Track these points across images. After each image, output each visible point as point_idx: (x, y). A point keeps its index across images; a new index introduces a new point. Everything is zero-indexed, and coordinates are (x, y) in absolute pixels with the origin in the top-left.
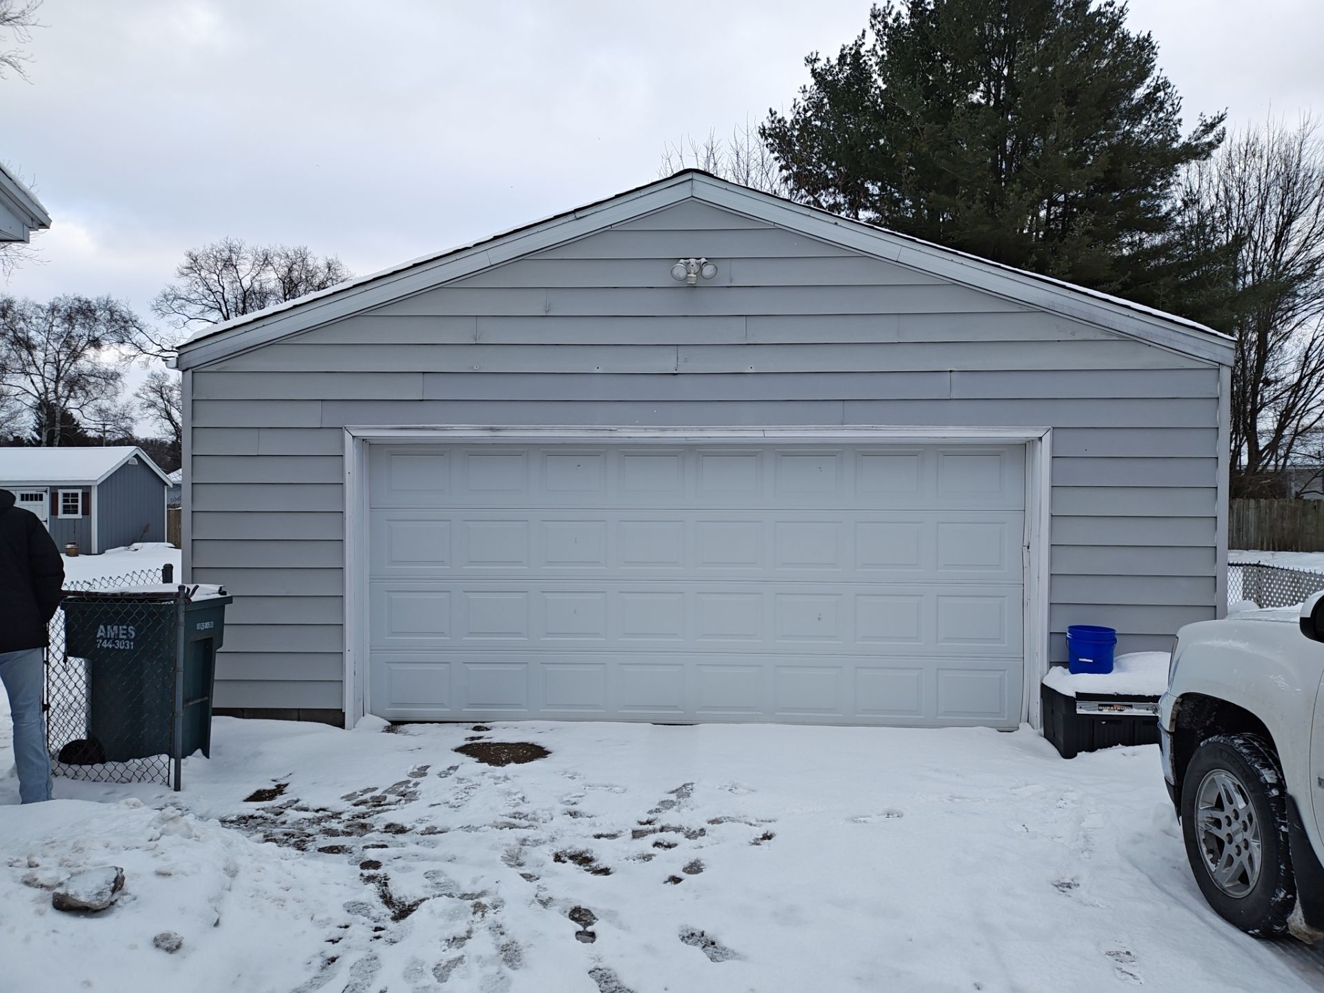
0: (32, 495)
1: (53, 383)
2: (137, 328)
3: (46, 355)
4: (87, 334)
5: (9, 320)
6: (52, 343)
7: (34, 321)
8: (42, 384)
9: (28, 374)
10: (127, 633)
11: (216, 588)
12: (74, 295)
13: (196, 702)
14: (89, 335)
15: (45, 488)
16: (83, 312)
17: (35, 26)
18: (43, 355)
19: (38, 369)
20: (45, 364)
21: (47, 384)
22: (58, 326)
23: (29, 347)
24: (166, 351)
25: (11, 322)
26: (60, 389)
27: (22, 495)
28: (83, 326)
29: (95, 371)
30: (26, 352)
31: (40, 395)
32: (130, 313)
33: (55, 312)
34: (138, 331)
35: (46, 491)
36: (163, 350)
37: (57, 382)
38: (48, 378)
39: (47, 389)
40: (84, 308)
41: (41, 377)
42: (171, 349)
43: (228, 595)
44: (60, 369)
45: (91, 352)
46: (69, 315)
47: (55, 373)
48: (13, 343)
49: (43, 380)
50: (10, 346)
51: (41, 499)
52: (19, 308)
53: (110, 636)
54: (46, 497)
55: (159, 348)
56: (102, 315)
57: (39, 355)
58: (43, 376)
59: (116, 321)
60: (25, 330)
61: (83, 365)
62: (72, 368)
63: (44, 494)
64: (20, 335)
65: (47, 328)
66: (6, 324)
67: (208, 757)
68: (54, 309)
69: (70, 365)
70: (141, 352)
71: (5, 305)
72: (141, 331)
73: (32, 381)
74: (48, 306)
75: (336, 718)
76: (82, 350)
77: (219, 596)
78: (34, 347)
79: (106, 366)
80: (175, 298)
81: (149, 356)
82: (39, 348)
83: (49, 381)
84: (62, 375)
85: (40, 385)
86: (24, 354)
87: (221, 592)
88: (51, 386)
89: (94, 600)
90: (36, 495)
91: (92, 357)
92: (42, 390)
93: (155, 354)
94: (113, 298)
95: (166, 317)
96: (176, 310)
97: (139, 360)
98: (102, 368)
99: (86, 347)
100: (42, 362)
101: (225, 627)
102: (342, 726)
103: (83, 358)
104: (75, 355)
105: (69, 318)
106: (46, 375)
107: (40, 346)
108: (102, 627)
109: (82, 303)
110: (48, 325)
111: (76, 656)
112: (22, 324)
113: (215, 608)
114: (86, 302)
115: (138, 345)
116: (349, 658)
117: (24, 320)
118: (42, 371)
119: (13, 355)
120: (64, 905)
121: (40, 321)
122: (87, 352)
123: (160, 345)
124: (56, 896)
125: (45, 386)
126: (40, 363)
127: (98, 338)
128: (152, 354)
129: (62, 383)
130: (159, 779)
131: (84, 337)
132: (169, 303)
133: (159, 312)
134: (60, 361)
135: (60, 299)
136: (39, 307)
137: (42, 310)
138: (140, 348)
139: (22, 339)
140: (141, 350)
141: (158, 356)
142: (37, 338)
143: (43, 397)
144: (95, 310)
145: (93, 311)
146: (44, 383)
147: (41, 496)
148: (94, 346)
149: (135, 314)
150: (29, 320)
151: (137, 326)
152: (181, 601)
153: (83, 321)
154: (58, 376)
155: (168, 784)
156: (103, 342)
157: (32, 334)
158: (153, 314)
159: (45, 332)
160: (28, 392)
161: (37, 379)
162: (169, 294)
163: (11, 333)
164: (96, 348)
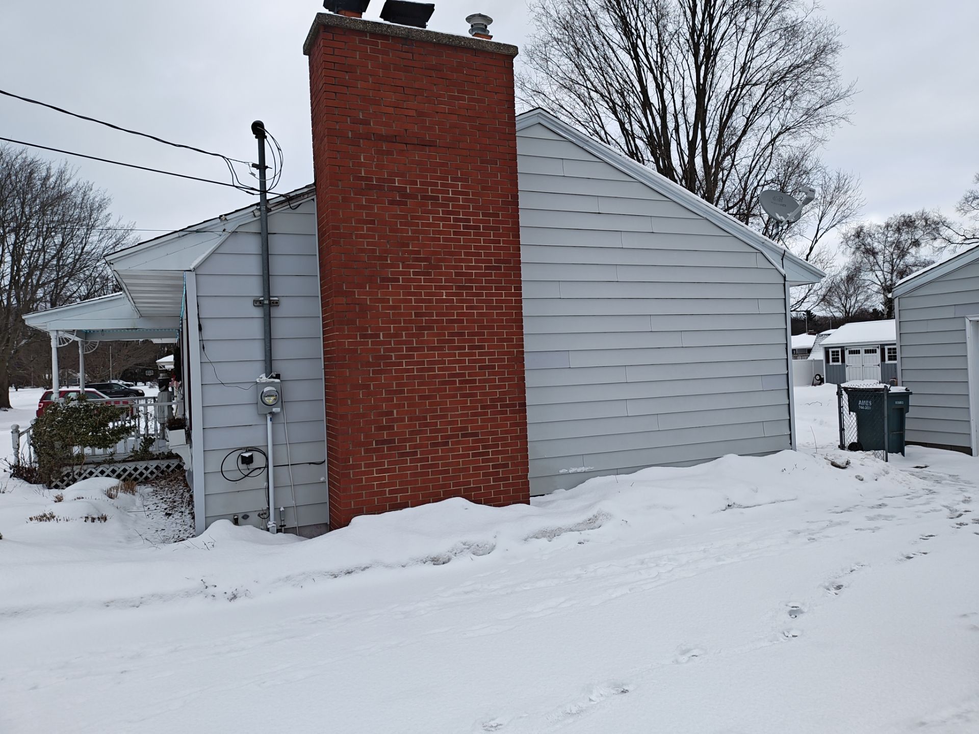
0: (870, 350)
1: (889, 274)
2: (947, 226)
3: (884, 257)
4: (910, 238)
5: (861, 238)
6: (888, 248)
7: (876, 236)
8: (882, 276)
9: (874, 271)
10: (869, 404)
11: (904, 388)
12: (901, 213)
13: (897, 433)
14: (911, 239)
15: (877, 346)
16: (908, 223)
17: (855, 94)
18: (883, 257)
19: (880, 267)
20: (884, 263)
21: (886, 276)
22: (891, 237)
23: (874, 253)
24: (969, 239)
25: (863, 239)
26: (894, 278)
27: (865, 350)
28: (907, 233)
29: (917, 262)
30: (872, 258)
31: (882, 284)
32: (940, 216)
33: (889, 228)
34: (947, 228)
35: (878, 347)
36: (967, 239)
37: (892, 274)
38: (886, 272)
39: (885, 279)
40: (907, 220)
41: (881, 272)
42: (972, 237)
43: (910, 391)
44: (894, 264)
45: (913, 250)
46: (898, 228)
47: (891, 268)
48: (864, 253)
49: (883, 273)
50: (862, 255)
51: (876, 352)
52: (867, 230)
53: (864, 404)
54: (879, 351)
55: (964, 237)
56: (920, 223)
57: (880, 258)
58: (883, 271)
59: (930, 225)
60: (871, 243)
61: (909, 259)
62: (902, 263)
63: (877, 349)
64: (868, 247)
65: (884, 240)
66: (860, 241)
67: (904, 456)
68: (888, 226)
69: (900, 261)
70: (949, 243)
71: (859, 229)
72: (949, 228)
73: (876, 275)
74: (884, 225)
75: (968, 451)
76: (907, 250)
77: (905, 391)
78: (877, 253)
79: (924, 258)
80: (974, 199)
81: (956, 245)
82: (880, 254)
83: (887, 273)
84: (895, 268)
85: (881, 277)
86: (871, 258)
87: (906, 389)
88: (888, 277)
89: (856, 391)
90: (873, 350)
91: (914, 253)
92: (882, 281)
93: (960, 242)
94: (927, 210)
95: (968, 214)
96: (975, 208)
97: (949, 249)
98: (922, 259)
99: (910, 248)
100: (882, 262)
101: (910, 407)
102: (971, 455)
103: (908, 255)
104: (903, 254)
105: (898, 230)
106: (885, 270)
107: (880, 252)
108: (860, 401)
109: (906, 218)
110: (885, 237)
111: (853, 411)
112: (869, 240)
113: (905, 396)
114: (908, 217)
115: (947, 239)
116: (973, 424)
117: (870, 236)
118: (882, 267)
119: (865, 260)
120: (834, 464)
121: (880, 235)
122: (910, 251)
123: (964, 235)
124: (832, 462)
125: (884, 277)
126: (881, 263)
127: (918, 240)
128: (958, 243)
129: (895, 273)
130: (880, 457)
131: (909, 240)
132: (969, 203)
133: (962, 211)
134: (893, 259)
135: (892, 218)
136: (879, 226)
137: (881, 229)
138: (949, 240)
139: (870, 250)
140: (950, 242)
141: (963, 244)
142: (878, 246)
143: (884, 285)
144: (914, 221)
145: (913, 222)
146: (884, 275)
147: (876, 350)
148: (915, 246)
149: (944, 216)
150: (873, 236)
151: (946, 225)
152: (885, 391)
153: (907, 230)
154: (893, 269)
155: (884, 460)
156: (921, 241)
157: (876, 244)
158: (958, 214)
159: (883, 242)
160: (875, 283)
161: (879, 273)
162: (970, 197)
163: (863, 247)
164: (916, 247)
